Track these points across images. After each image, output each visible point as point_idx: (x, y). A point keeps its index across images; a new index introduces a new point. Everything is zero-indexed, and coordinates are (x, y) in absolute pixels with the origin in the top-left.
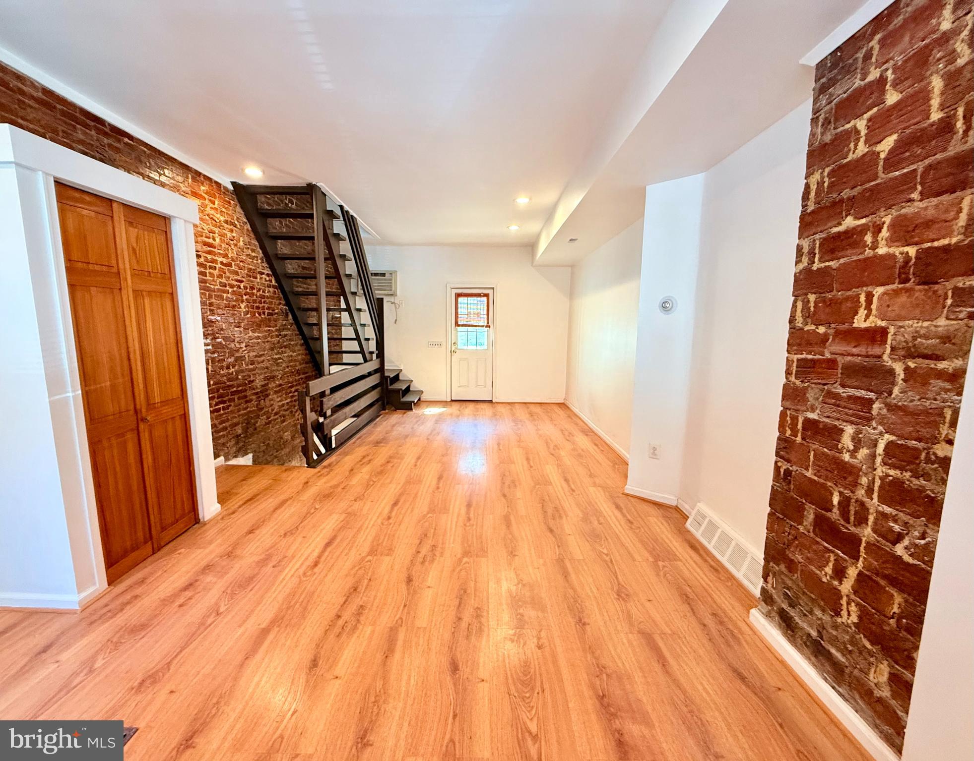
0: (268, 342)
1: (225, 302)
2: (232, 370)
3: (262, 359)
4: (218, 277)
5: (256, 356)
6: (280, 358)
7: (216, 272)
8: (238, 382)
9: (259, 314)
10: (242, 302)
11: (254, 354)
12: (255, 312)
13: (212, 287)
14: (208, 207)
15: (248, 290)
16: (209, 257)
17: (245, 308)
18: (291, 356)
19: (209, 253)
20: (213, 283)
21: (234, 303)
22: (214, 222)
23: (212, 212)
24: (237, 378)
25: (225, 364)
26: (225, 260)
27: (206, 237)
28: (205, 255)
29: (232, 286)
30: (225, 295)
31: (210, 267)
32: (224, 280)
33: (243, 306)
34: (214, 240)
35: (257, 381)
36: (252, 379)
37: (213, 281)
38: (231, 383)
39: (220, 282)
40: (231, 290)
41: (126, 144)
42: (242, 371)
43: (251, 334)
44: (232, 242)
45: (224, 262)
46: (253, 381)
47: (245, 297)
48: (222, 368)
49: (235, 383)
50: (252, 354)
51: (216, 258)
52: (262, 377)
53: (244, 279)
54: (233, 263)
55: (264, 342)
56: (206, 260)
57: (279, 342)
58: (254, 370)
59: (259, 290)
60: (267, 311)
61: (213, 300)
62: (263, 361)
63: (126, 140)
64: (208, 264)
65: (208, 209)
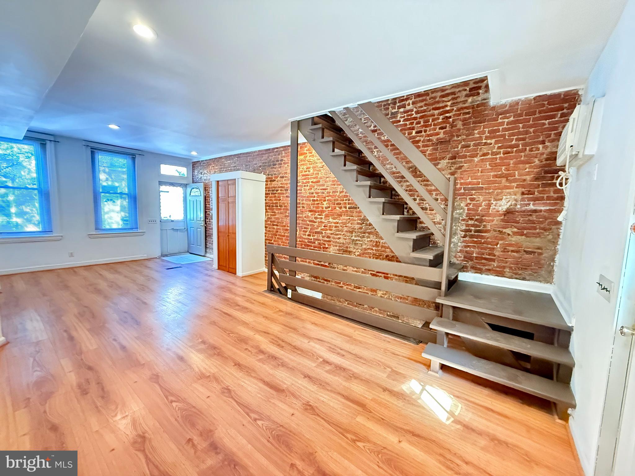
0: (346, 226)
1: (311, 202)
2: (311, 237)
3: (338, 236)
4: (308, 190)
5: (331, 234)
6: (359, 240)
7: (308, 188)
8: (315, 245)
9: (341, 208)
10: (325, 201)
11: (331, 232)
12: (336, 207)
13: (304, 195)
14: (308, 157)
15: (330, 194)
16: (305, 181)
17: (327, 204)
18: (377, 242)
19: (305, 179)
20: (305, 193)
21: (318, 202)
22: (311, 163)
23: (311, 158)
24: (314, 243)
25: (307, 233)
26: (315, 180)
27: (305, 172)
28: (302, 181)
29: (317, 193)
30: (312, 199)
31: (305, 186)
32: (312, 191)
33: (325, 203)
34: (309, 171)
35: (331, 249)
36: (327, 246)
37: (306, 192)
38: (310, 244)
39: (310, 192)
40: (316, 195)
41: (277, 151)
42: (319, 240)
43: (331, 220)
44: (322, 169)
45: (314, 181)
46: (327, 248)
47: (327, 198)
48: (305, 235)
49: (313, 245)
50: (328, 232)
51: (309, 180)
52: (338, 248)
53: (328, 188)
54: (321, 180)
55: (341, 226)
56: (303, 183)
57: (361, 228)
58: (330, 241)
59: (341, 192)
60: (348, 206)
61: (304, 202)
62: (339, 238)
63: (276, 150)
64: (303, 185)
65: (308, 158)
